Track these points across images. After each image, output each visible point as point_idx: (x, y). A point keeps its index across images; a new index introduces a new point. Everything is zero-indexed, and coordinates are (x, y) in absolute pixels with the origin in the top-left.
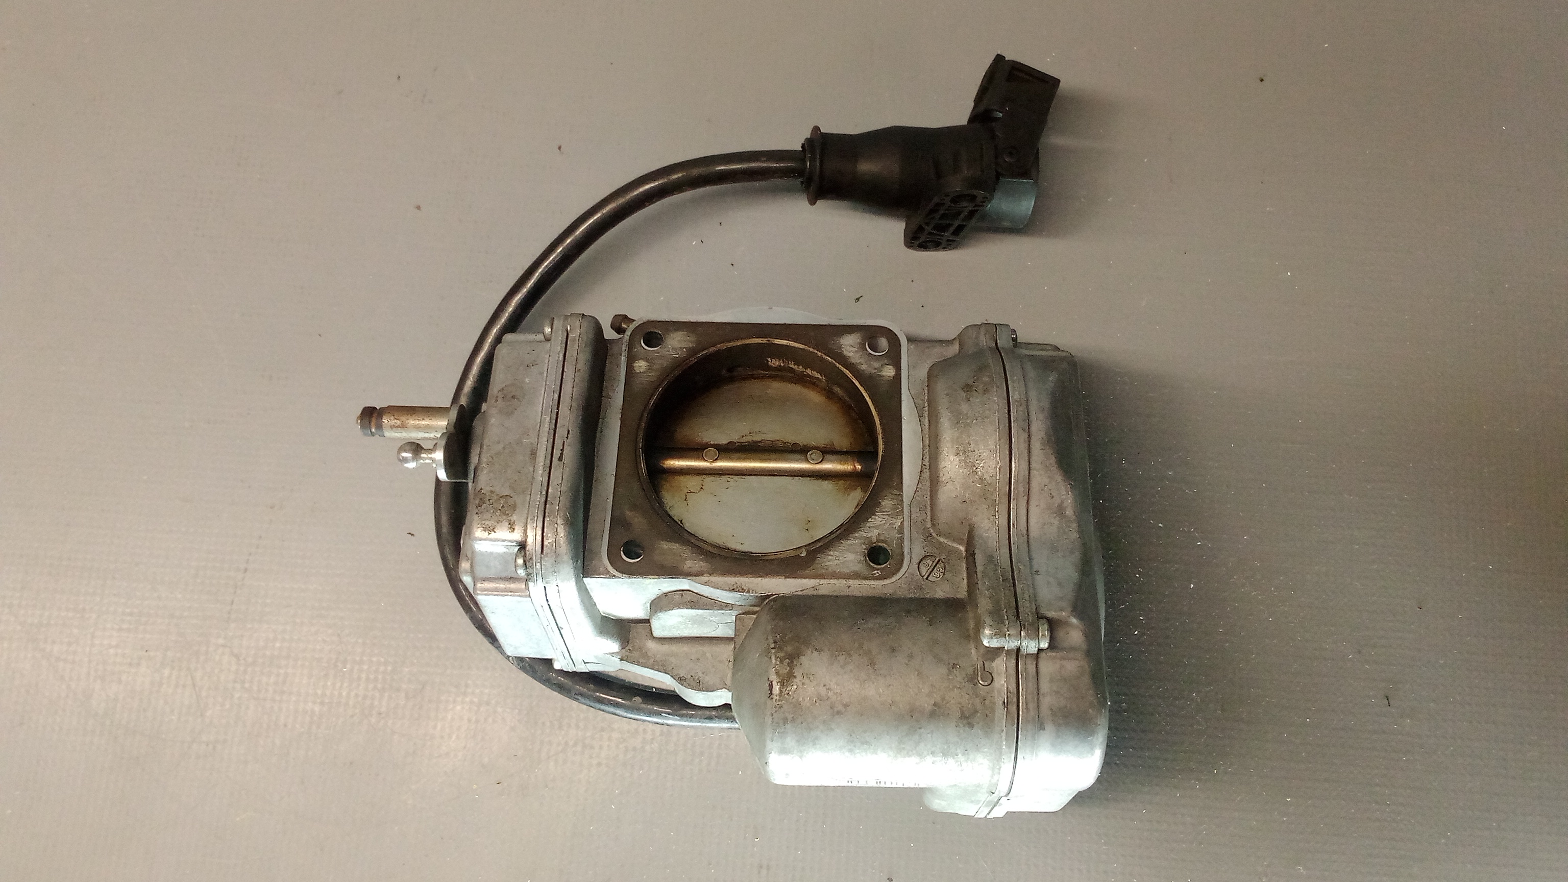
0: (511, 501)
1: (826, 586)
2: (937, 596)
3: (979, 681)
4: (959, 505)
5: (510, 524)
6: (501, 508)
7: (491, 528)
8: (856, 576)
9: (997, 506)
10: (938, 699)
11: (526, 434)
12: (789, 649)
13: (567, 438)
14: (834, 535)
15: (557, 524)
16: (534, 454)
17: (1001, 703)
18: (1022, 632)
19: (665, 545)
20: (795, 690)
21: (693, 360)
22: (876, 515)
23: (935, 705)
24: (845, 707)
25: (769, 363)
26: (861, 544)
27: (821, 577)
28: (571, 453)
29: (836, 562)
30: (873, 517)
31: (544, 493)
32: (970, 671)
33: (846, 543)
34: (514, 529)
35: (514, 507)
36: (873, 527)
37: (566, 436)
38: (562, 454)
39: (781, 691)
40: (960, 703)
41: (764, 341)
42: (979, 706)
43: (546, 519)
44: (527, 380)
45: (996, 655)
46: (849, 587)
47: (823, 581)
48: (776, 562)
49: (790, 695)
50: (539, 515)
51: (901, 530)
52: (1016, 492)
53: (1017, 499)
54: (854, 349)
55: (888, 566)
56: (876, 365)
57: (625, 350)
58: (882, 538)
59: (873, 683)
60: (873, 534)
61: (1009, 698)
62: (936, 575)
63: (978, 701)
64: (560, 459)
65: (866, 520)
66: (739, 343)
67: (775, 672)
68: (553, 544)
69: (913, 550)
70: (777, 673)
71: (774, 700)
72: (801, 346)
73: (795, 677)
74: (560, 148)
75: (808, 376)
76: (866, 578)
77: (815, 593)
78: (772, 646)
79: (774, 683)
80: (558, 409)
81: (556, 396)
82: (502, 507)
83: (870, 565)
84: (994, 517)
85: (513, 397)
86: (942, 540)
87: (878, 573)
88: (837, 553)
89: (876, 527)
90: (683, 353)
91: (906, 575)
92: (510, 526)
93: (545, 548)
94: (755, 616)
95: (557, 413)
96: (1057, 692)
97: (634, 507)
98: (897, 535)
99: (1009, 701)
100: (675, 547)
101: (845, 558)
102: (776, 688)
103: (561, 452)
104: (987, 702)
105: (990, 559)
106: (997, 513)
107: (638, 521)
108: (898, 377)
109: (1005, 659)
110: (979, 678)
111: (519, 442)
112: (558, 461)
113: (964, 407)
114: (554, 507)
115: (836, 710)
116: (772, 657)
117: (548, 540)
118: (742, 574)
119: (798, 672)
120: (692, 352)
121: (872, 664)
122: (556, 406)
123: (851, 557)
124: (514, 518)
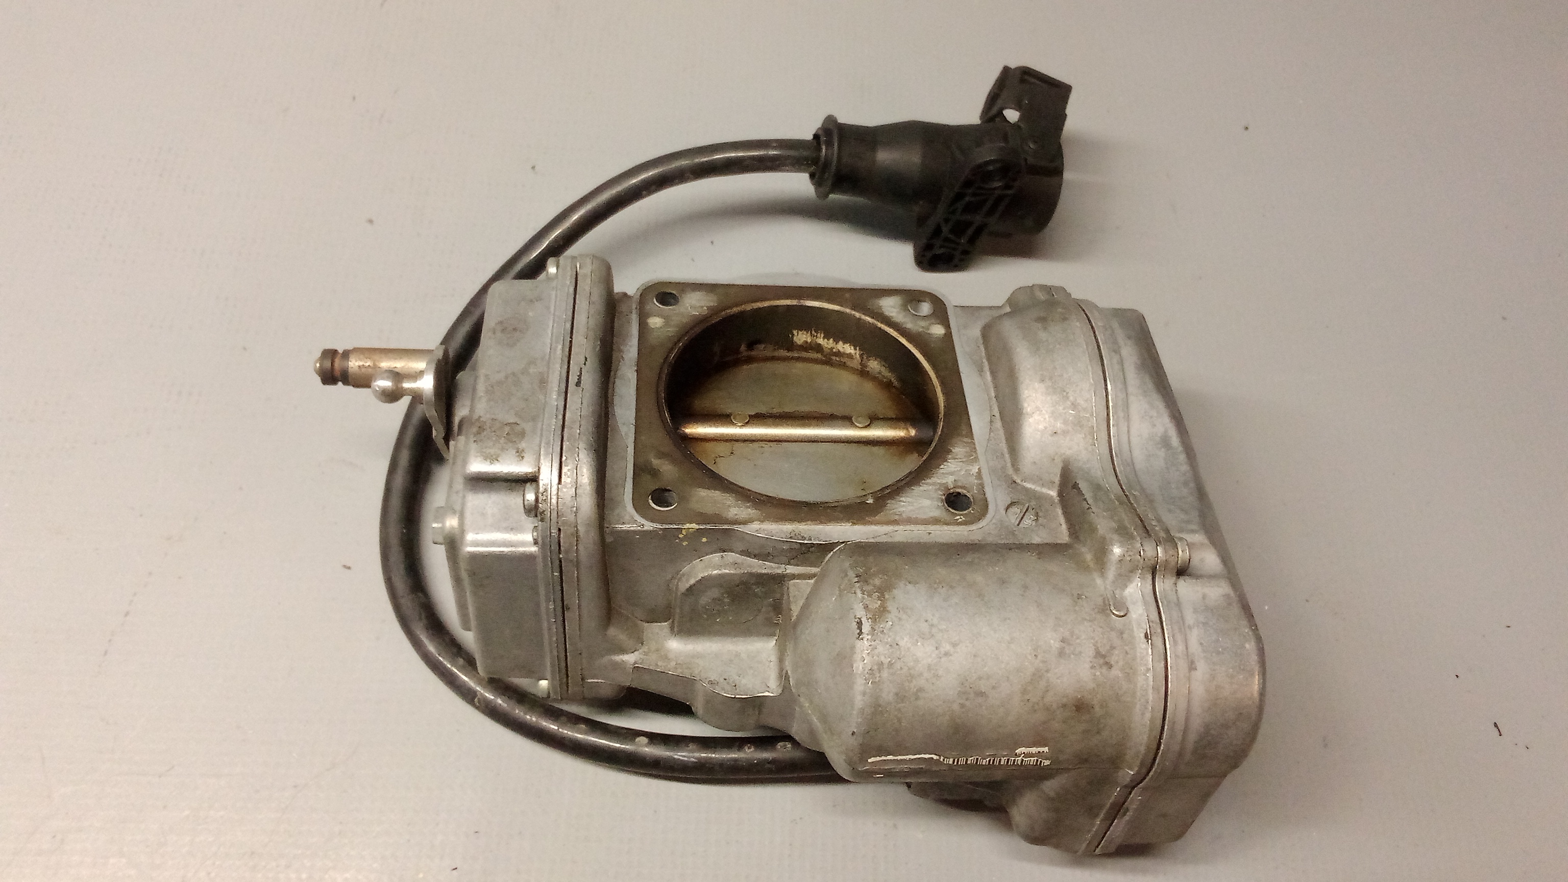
0: (518, 428)
1: (901, 534)
2: (1034, 542)
3: (1112, 612)
4: (1050, 438)
5: (518, 452)
6: (505, 435)
7: (494, 457)
8: (936, 521)
9: (1095, 434)
10: (1067, 634)
11: (532, 362)
12: (877, 581)
13: (585, 364)
14: (904, 482)
15: (578, 448)
16: (543, 382)
17: (1142, 635)
18: (1158, 547)
19: (703, 493)
20: (890, 626)
21: (715, 320)
22: (948, 462)
23: (1063, 641)
24: (954, 646)
25: (795, 338)
26: (936, 490)
27: (895, 522)
28: (590, 380)
29: (911, 508)
30: (945, 463)
31: (561, 417)
32: (1100, 601)
33: (917, 490)
34: (523, 457)
35: (522, 434)
36: (947, 474)
37: (584, 363)
38: (580, 376)
39: (873, 629)
40: (1093, 638)
41: (794, 302)
42: (1117, 642)
43: (564, 443)
44: (530, 314)
45: (1129, 580)
46: (930, 533)
47: (896, 528)
48: (839, 509)
49: (885, 634)
50: (555, 439)
51: (979, 475)
52: (1115, 417)
53: (1116, 425)
54: (895, 310)
55: (972, 512)
56: (923, 323)
57: (636, 308)
58: (960, 484)
59: (986, 617)
60: (950, 480)
61: (1152, 629)
62: (1028, 521)
63: (1114, 634)
64: (578, 384)
65: (938, 467)
66: (766, 304)
67: (863, 607)
68: (574, 472)
69: (997, 497)
70: (866, 607)
71: (865, 639)
72: (836, 308)
73: (889, 612)
74: (533, 168)
75: (838, 354)
76: (947, 524)
77: (890, 540)
78: (856, 580)
79: (864, 620)
80: (571, 338)
81: (568, 325)
82: (507, 434)
83: (950, 511)
84: (1094, 447)
85: (515, 329)
86: (1028, 485)
87: (961, 518)
88: (909, 499)
89: (952, 474)
90: (705, 311)
91: (994, 521)
92: (517, 454)
93: (563, 476)
94: (812, 581)
95: (571, 342)
96: (1205, 624)
97: (662, 455)
98: (976, 481)
99: (1152, 632)
100: (716, 495)
101: (920, 503)
102: (866, 628)
103: (578, 377)
104: (1125, 636)
105: (1097, 488)
106: (1096, 441)
107: (668, 470)
108: (948, 336)
109: (1139, 584)
110: (1112, 608)
111: (525, 372)
112: (575, 387)
113: (1043, 335)
114: (573, 430)
115: (942, 650)
116: (857, 592)
117: (567, 466)
118: (800, 521)
119: (891, 606)
120: (714, 311)
121: (981, 596)
122: (569, 335)
123: (927, 503)
124: (523, 445)
